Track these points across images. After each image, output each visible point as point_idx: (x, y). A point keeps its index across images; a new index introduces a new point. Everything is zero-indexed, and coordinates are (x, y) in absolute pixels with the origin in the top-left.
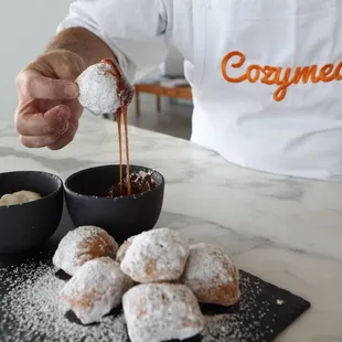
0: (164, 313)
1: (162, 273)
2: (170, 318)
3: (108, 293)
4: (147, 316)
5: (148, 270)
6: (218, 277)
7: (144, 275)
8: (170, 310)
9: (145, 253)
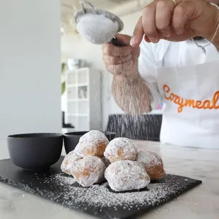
0: (130, 171)
1: (126, 155)
2: (133, 173)
3: (97, 168)
4: (121, 172)
5: (119, 153)
6: (153, 161)
7: (117, 156)
8: (133, 169)
9: (117, 144)
